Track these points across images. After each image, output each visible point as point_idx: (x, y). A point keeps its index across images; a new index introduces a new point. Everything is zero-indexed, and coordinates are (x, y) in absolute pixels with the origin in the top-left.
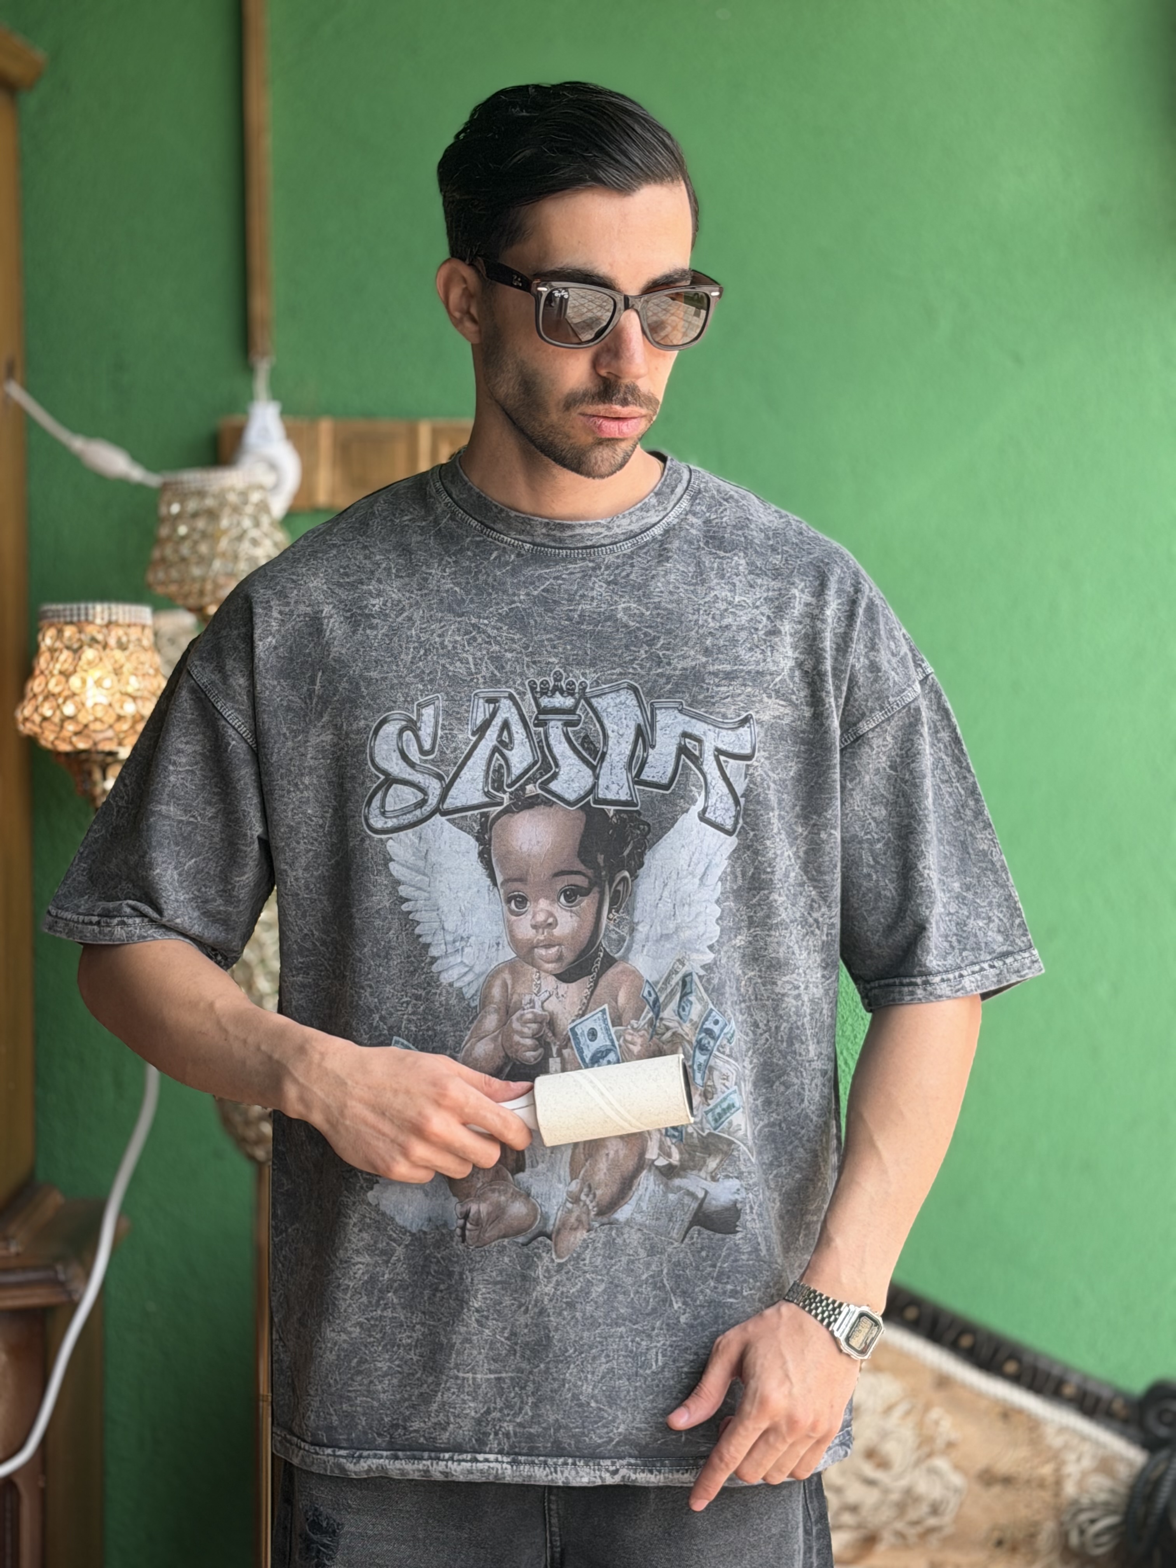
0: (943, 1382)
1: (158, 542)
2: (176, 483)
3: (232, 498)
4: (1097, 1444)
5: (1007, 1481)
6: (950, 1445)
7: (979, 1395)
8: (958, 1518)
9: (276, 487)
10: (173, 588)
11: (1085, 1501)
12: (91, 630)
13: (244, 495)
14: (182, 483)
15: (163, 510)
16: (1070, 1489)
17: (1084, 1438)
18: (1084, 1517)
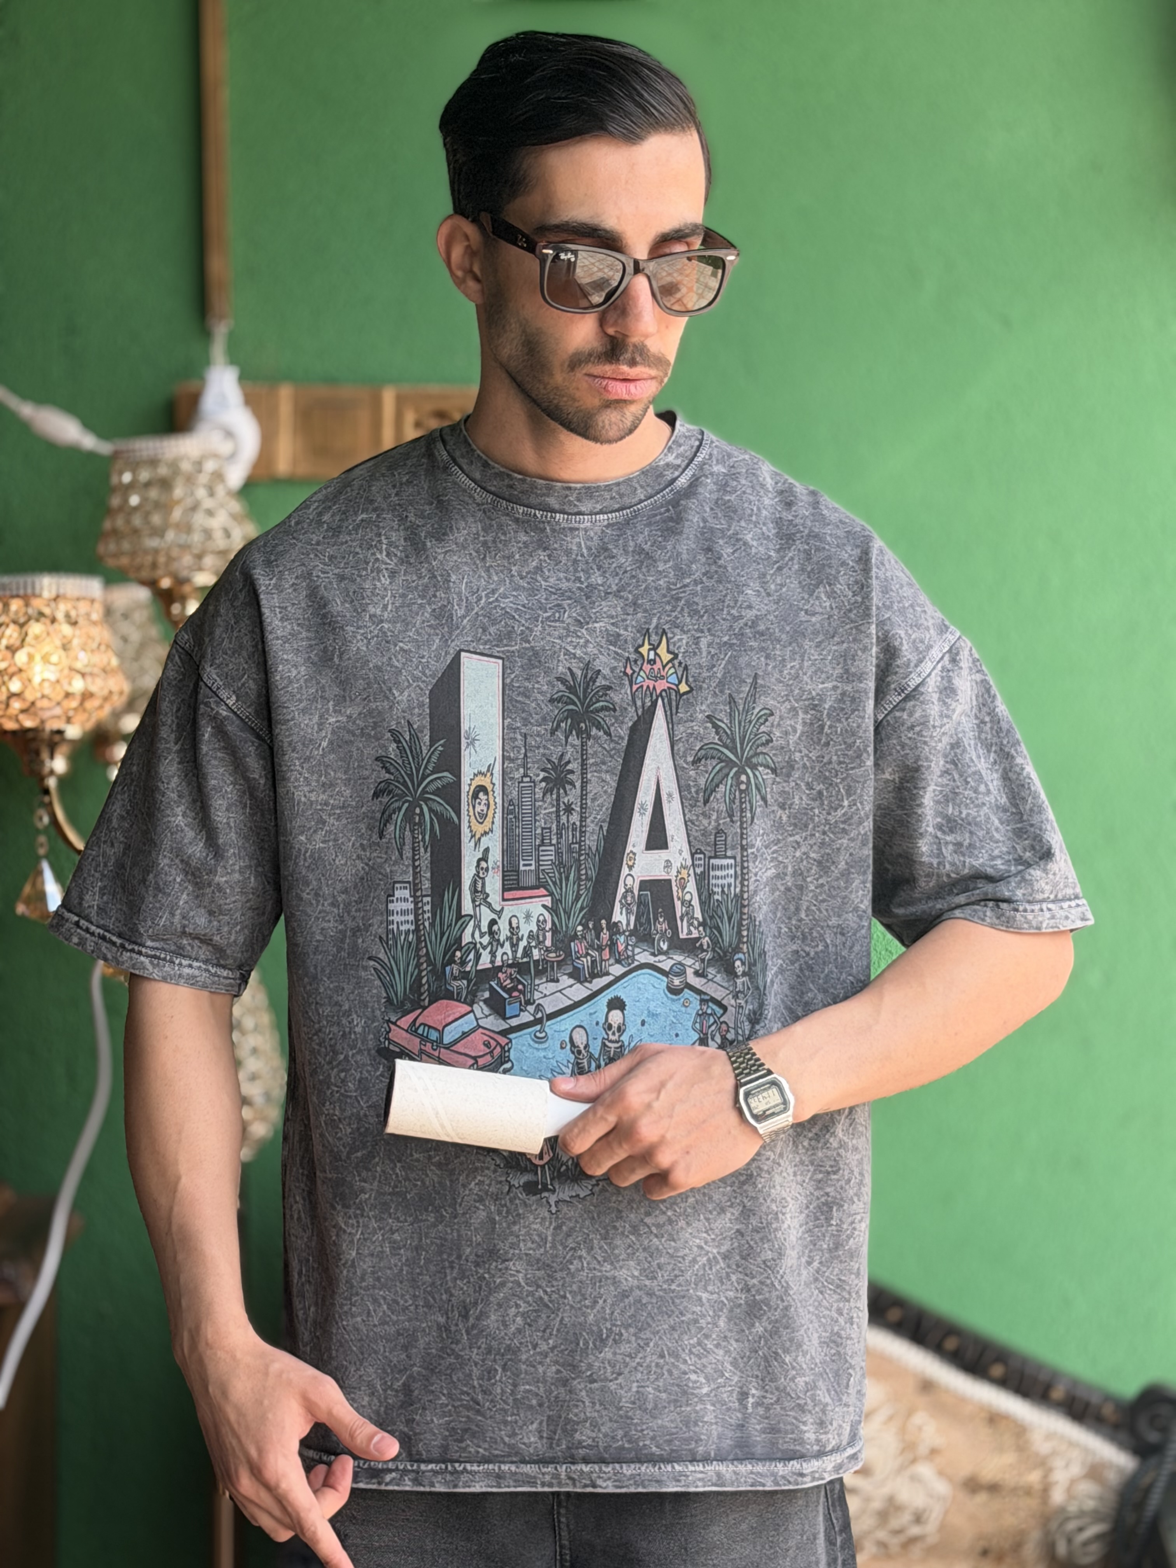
0: (927, 1386)
1: (109, 512)
2: (128, 451)
3: (186, 466)
4: (1086, 1450)
5: (994, 1488)
6: (934, 1452)
7: (962, 1400)
8: (943, 1527)
9: (232, 457)
10: (124, 561)
11: (1073, 1508)
12: (36, 603)
13: (199, 465)
14: (134, 451)
15: (114, 480)
16: (1058, 1497)
17: (1072, 1444)
18: (1071, 1526)
